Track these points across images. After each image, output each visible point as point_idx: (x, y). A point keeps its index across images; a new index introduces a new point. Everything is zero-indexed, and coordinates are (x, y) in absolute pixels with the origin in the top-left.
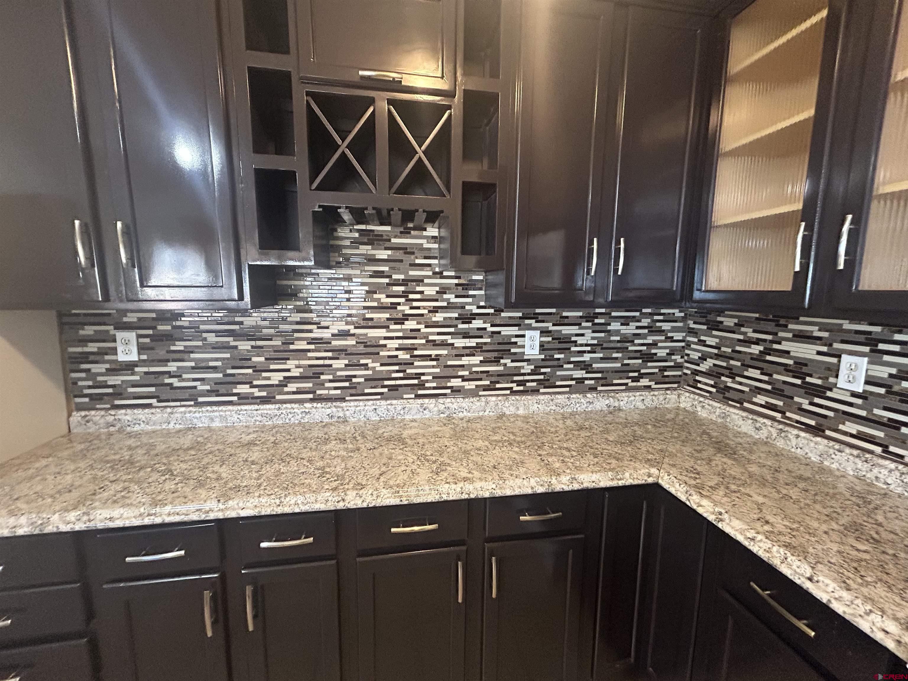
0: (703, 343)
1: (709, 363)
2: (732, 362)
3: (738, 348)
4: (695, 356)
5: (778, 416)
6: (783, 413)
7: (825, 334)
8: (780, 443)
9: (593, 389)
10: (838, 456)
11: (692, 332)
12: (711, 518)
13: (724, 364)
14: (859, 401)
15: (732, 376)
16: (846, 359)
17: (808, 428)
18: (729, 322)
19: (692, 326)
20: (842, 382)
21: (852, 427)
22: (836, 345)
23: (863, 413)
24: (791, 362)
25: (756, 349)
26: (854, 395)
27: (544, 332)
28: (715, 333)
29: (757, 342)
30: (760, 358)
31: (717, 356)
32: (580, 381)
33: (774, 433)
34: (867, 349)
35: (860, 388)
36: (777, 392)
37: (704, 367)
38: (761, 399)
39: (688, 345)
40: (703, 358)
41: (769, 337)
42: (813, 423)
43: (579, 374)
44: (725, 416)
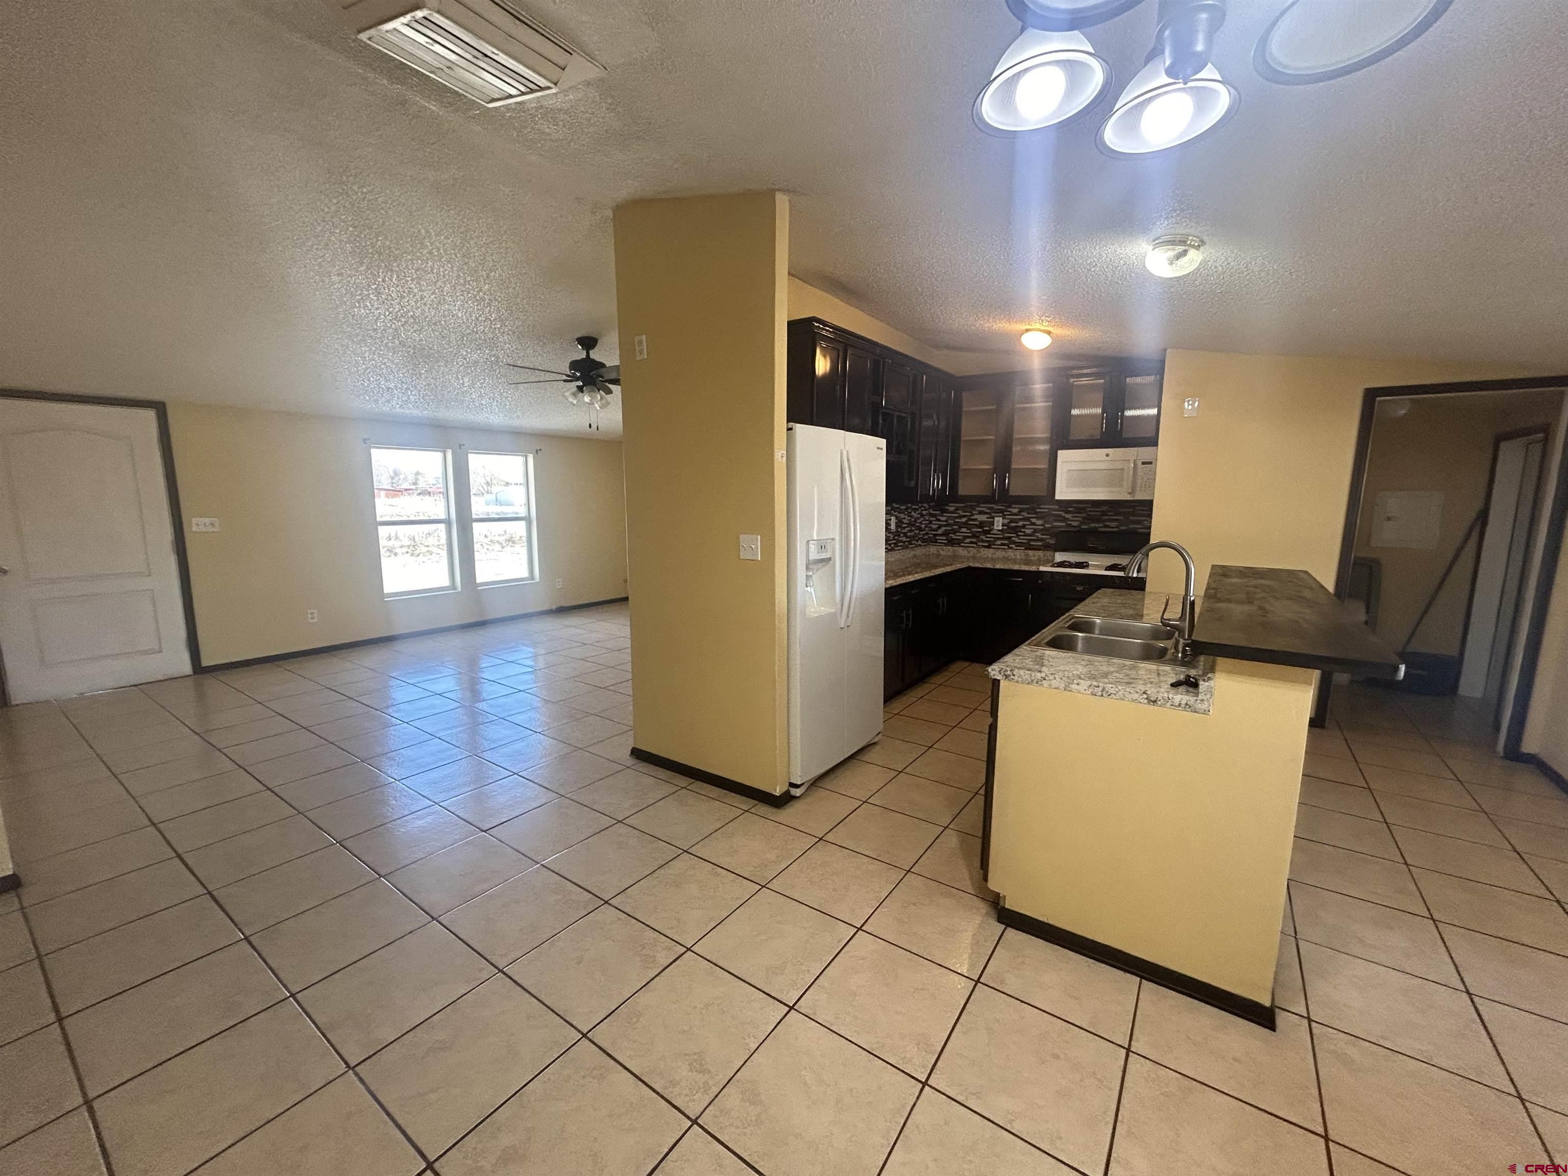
0: (939, 520)
1: (943, 529)
2: (954, 527)
3: (957, 520)
4: (934, 527)
5: (975, 545)
6: (976, 544)
7: (988, 511)
8: (979, 555)
9: (907, 547)
10: (997, 553)
11: (931, 515)
12: (992, 567)
13: (950, 528)
14: (1000, 533)
15: (954, 533)
16: (996, 519)
17: (986, 547)
18: (952, 509)
19: (932, 512)
20: (995, 528)
21: (999, 542)
22: (993, 514)
23: (1001, 536)
24: (977, 523)
25: (964, 520)
26: (999, 530)
27: (897, 518)
28: (945, 514)
29: (964, 516)
30: (966, 523)
31: (945, 526)
32: (904, 542)
33: (976, 551)
34: (1001, 515)
35: (1000, 528)
36: (974, 536)
37: (940, 532)
38: (968, 540)
39: (931, 522)
40: (939, 528)
41: (969, 514)
42: (986, 544)
43: (904, 539)
44: (954, 551)
